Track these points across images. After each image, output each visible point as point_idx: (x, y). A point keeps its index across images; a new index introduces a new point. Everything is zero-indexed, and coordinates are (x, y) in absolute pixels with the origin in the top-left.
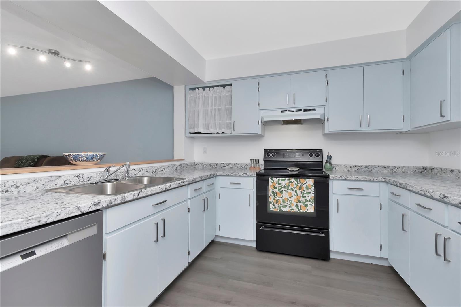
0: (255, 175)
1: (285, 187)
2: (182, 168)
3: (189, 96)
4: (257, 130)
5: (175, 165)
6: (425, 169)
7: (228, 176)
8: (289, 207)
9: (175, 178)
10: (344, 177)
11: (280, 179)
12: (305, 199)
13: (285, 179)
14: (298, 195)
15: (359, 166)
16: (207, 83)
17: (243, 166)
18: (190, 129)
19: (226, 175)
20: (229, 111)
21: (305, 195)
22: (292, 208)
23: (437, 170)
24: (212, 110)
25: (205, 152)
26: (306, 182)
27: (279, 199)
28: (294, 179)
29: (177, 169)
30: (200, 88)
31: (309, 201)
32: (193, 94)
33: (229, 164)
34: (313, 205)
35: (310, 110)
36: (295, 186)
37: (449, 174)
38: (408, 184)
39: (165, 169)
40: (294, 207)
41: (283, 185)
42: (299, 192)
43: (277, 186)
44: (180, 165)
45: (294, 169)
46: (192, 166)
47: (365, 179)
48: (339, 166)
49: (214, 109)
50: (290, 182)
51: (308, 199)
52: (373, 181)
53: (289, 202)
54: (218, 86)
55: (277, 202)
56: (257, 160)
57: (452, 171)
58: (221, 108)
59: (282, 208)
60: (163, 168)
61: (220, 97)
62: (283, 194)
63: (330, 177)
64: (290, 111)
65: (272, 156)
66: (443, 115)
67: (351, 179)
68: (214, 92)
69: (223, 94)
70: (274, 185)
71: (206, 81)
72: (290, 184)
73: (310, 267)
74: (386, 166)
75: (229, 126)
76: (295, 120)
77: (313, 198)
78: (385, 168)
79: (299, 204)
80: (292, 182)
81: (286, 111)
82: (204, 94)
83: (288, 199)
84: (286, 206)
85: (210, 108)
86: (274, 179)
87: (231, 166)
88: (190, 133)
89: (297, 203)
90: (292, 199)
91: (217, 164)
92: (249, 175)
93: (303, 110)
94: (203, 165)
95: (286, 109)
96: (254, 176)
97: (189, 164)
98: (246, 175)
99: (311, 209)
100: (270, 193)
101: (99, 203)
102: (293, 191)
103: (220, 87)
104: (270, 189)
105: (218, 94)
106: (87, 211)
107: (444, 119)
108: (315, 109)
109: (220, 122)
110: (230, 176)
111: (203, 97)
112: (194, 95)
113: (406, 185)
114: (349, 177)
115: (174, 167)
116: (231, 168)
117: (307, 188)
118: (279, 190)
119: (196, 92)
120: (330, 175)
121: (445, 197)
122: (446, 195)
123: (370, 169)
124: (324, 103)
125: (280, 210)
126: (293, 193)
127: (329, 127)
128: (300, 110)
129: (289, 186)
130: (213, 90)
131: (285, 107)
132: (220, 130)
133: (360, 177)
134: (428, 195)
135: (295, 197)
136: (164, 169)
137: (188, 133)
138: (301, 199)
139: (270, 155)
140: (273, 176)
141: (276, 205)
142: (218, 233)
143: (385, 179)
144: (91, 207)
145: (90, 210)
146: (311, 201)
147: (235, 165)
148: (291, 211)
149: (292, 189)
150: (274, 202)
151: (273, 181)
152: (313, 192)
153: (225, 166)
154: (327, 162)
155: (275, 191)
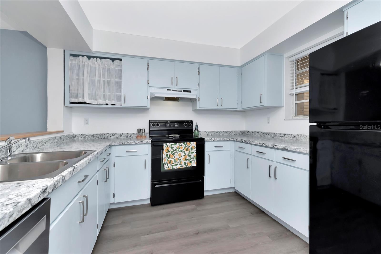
0: (151, 142)
1: (176, 150)
2: (62, 141)
3: (70, 62)
4: (146, 103)
5: (56, 138)
6: (244, 132)
7: (124, 145)
8: (179, 165)
9: (84, 151)
10: (213, 139)
11: (172, 144)
12: (190, 157)
13: (176, 144)
14: (185, 155)
15: (213, 132)
16: (94, 53)
17: (130, 136)
18: (72, 98)
19: (122, 144)
20: (119, 85)
21: (190, 154)
22: (181, 165)
23: (250, 132)
24: (99, 81)
25: (86, 122)
26: (191, 145)
27: (171, 160)
28: (182, 143)
29: (57, 142)
30: (85, 56)
31: (193, 158)
32: (76, 61)
33: (115, 134)
34: (196, 161)
35: (188, 91)
36: (183, 148)
37: (257, 134)
38: (251, 140)
39: (47, 143)
40: (183, 164)
41: (175, 148)
42: (186, 152)
43: (170, 149)
44: (60, 138)
45: (177, 136)
46: (71, 138)
47: (224, 140)
48: (202, 132)
49: (103, 80)
50: (180, 146)
51: (192, 157)
52: (228, 141)
53: (179, 161)
54: (107, 58)
55: (170, 162)
56: (143, 130)
57: (258, 132)
58: (110, 81)
59: (174, 167)
60: (44, 141)
61: (109, 70)
62: (175, 156)
63: (205, 140)
64: (173, 90)
65: (157, 126)
66: (261, 102)
67: (217, 140)
68: (102, 63)
69: (112, 67)
70: (167, 149)
71: (93, 50)
72: (180, 147)
73: (194, 206)
74: (227, 131)
75: (120, 98)
76: (176, 97)
77: (196, 156)
78: (226, 132)
79: (186, 162)
80: (182, 146)
81: (170, 90)
82: (89, 64)
83: (179, 159)
84: (177, 164)
85: (97, 78)
86: (168, 144)
87: (117, 136)
88: (71, 103)
89: (185, 161)
90: (182, 158)
91: (101, 135)
92: (145, 143)
93: (182, 91)
94: (84, 136)
95: (171, 88)
96: (149, 143)
97: (69, 136)
98: (142, 143)
99: (194, 164)
100: (165, 156)
101: (46, 189)
102: (182, 152)
103: (109, 60)
104: (165, 153)
105: (106, 66)
106: (37, 202)
107: (262, 104)
108: (191, 91)
109: (109, 93)
110: (126, 145)
111: (88, 66)
112: (77, 63)
113: (250, 141)
114: (216, 139)
115: (55, 140)
116: (117, 138)
117: (192, 149)
118: (172, 152)
119: (79, 59)
120: (205, 139)
121: (275, 145)
122: (276, 145)
123: (219, 134)
124: (197, 87)
125: (172, 168)
126: (182, 154)
127: (200, 105)
128: (181, 91)
129: (179, 149)
130: (100, 61)
131: (170, 86)
132: (109, 102)
133: (221, 139)
134: (265, 145)
135: (183, 157)
136: (45, 143)
137: (69, 102)
138: (188, 158)
139: (155, 125)
140: (166, 142)
141: (169, 165)
142: (112, 200)
143: (233, 139)
144: (40, 196)
145: (40, 200)
146: (194, 158)
147: (121, 135)
148: (181, 168)
149: (181, 151)
150: (168, 163)
151: (167, 146)
152: (196, 152)
153: (111, 136)
154: (195, 130)
155: (168, 153)
